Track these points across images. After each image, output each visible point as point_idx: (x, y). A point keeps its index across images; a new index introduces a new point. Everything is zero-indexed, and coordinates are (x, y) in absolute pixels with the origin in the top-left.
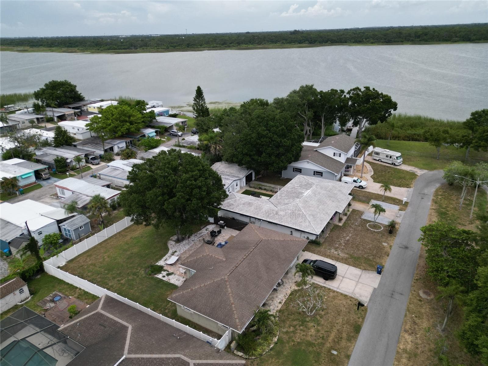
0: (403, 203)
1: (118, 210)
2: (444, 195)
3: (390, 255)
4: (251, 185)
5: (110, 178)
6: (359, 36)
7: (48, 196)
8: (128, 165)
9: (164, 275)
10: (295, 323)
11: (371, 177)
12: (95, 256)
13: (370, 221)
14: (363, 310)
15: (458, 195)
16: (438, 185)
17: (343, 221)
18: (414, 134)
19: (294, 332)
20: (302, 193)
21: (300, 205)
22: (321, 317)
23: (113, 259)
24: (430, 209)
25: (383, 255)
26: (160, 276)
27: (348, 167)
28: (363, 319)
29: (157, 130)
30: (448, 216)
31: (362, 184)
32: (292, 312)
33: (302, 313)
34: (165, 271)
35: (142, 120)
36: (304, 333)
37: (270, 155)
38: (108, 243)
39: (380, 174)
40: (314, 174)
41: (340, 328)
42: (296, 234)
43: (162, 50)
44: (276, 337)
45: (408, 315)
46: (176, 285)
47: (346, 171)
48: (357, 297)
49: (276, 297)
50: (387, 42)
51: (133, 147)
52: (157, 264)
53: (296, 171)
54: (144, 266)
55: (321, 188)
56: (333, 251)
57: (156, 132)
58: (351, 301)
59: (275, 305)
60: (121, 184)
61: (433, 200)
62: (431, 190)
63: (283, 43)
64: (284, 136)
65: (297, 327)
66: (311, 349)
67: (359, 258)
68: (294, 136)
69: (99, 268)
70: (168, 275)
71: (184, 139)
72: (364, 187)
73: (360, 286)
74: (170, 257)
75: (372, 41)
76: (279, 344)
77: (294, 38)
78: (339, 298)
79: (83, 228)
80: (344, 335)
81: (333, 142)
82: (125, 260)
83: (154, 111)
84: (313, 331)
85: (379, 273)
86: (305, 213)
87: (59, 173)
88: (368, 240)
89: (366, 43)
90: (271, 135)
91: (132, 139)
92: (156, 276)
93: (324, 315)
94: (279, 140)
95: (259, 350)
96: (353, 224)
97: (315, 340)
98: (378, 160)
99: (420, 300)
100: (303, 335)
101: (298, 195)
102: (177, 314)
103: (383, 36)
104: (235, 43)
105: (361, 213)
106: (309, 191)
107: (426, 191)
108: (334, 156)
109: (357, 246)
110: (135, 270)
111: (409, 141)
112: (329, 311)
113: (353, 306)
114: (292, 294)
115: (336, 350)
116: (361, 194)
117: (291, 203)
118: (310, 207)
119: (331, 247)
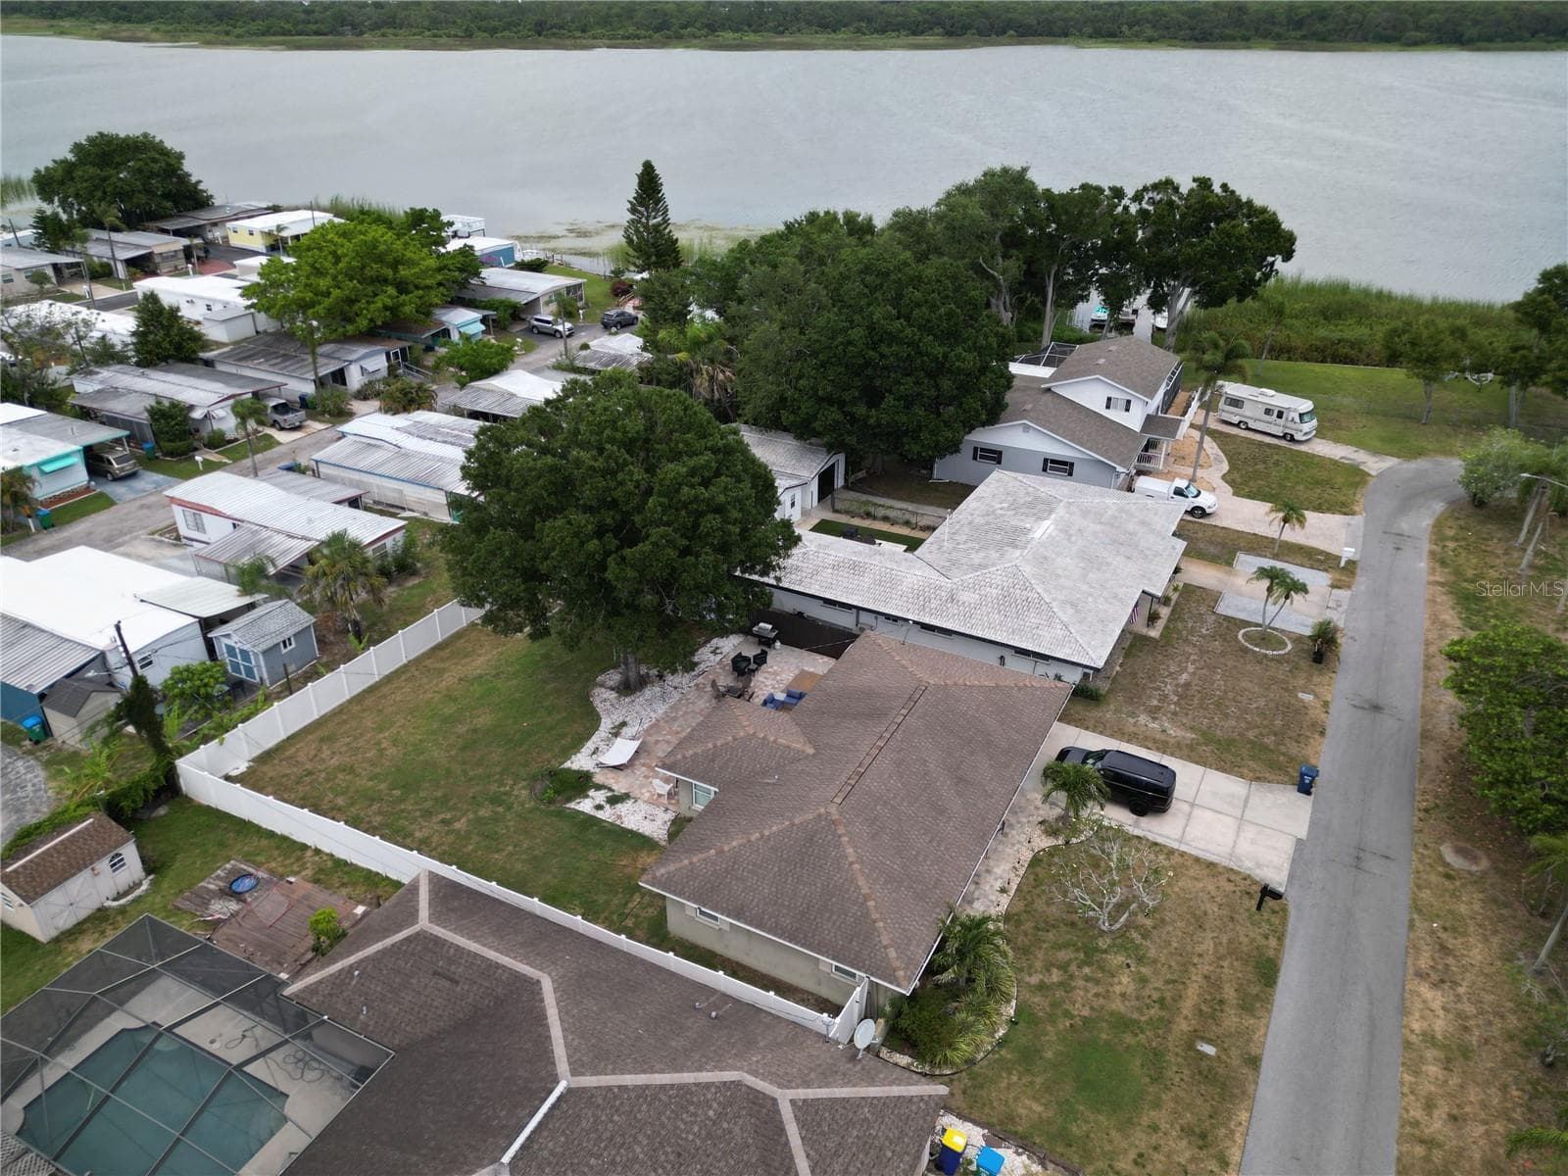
0: (1342, 564)
1: (399, 585)
2: (1464, 539)
3: (1329, 732)
4: (838, 505)
5: (356, 476)
6: (1109, 14)
7: (142, 533)
8: (413, 430)
9: (597, 802)
10: (1063, 955)
11: (1224, 478)
12: (347, 740)
13: (1247, 624)
14: (1274, 912)
15: (1508, 540)
16: (1439, 507)
17: (1160, 624)
18: (1340, 341)
19: (1065, 985)
20: (1024, 531)
21: (1028, 570)
22: (1144, 937)
24: (1430, 583)
25: (1308, 734)
26: (585, 806)
27: (1151, 445)
28: (1280, 939)
29: (487, 313)
30: (1487, 604)
31: (1201, 501)
32: (1046, 923)
33: (1081, 925)
34: (599, 787)
35: (440, 277)
36: (1100, 989)
38: (384, 697)
40: (1044, 470)
41: (1212, 968)
42: (1018, 666)
43: (451, 41)
44: (1008, 1001)
45: (1417, 924)
46: (647, 834)
47: (1141, 459)
48: (1249, 869)
49: (988, 871)
50: (1197, 40)
51: (411, 369)
52: (568, 764)
54: (523, 772)
55: (1084, 514)
56: (1143, 719)
57: (484, 320)
58: (1229, 881)
59: (986, 896)
60: (396, 495)
61: (1432, 554)
62: (1422, 521)
63: (858, 30)
64: (952, 337)
65: (1073, 968)
66: (1129, 1039)
67: (1231, 742)
70: (614, 800)
71: (585, 347)
72: (1208, 511)
73: (1249, 832)
74: (608, 742)
75: (1150, 32)
76: (1022, 1026)
77: (896, 16)
78: (1191, 873)
79: (294, 645)
80: (1229, 993)
83: (471, 247)
84: (1125, 982)
85: (1305, 789)
86: (1045, 596)
87: (166, 455)
89: (1132, 41)
91: (406, 344)
92: (572, 805)
93: (1154, 928)
95: (964, 1047)
96: (1192, 632)
97: (1139, 1010)
98: (1237, 425)
99: (1448, 876)
100: (1097, 995)
101: (1012, 537)
102: (668, 933)
103: (1185, 18)
104: (698, 25)
105: (1212, 597)
106: (1048, 523)
107: (1404, 525)
108: (1107, 407)
109: (1218, 705)
110: (494, 787)
111: (1323, 361)
112: (1168, 916)
113: (1241, 898)
114: (1035, 861)
115: (1210, 1042)
116: (1200, 535)
117: (995, 564)
118: (1059, 575)
119: (1138, 708)
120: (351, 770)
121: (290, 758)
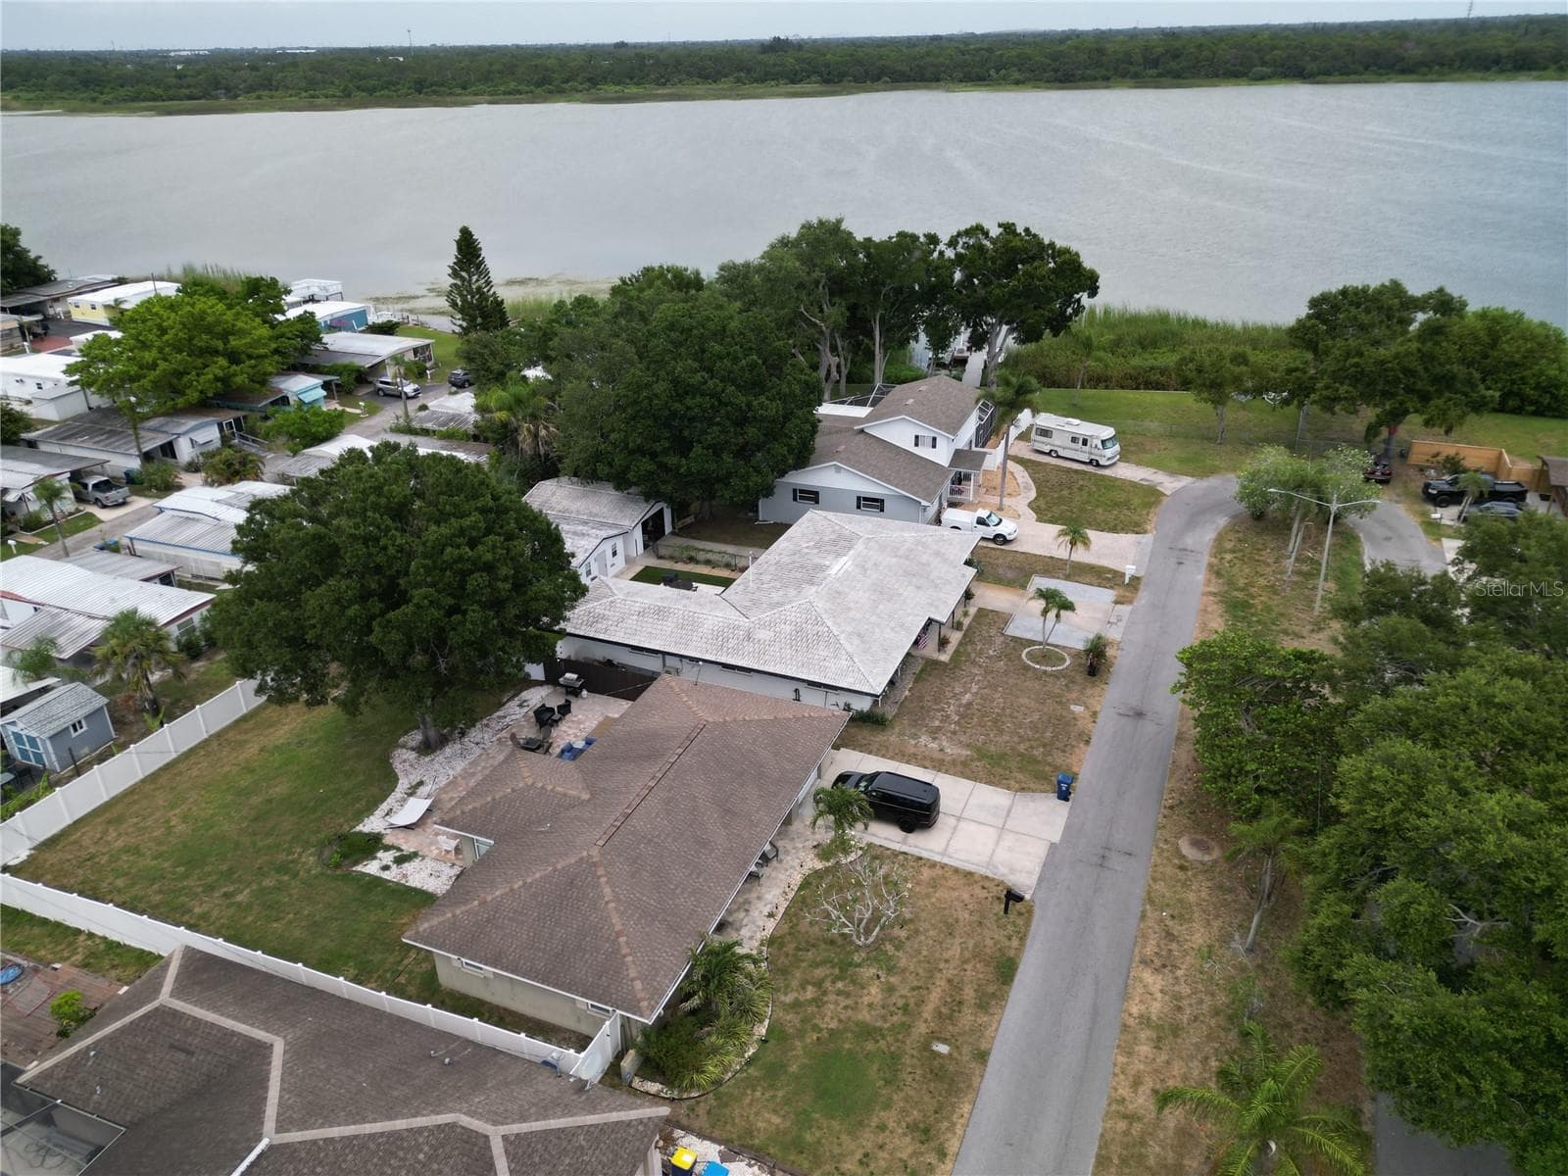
0: (1127, 581)
1: (209, 659)
2: (1241, 551)
3: (1093, 741)
4: (663, 551)
5: (172, 551)
6: (977, 59)
8: (234, 502)
9: (384, 863)
10: (819, 972)
11: (1030, 505)
12: (135, 820)
13: (1032, 643)
14: (1020, 914)
15: (1280, 549)
16: (1222, 521)
17: (951, 648)
18: (1152, 368)
19: (818, 1002)
20: (823, 568)
21: (821, 605)
22: (897, 948)
23: (200, 824)
24: (1204, 594)
25: (1074, 743)
26: (372, 868)
27: (959, 479)
28: (1023, 939)
29: (328, 378)
30: (1253, 610)
31: (1002, 529)
32: (807, 942)
33: (840, 941)
34: (387, 848)
35: (274, 346)
36: (849, 1002)
37: (717, 450)
38: (180, 774)
39: (1056, 496)
40: (859, 507)
41: (955, 972)
42: (811, 698)
43: (328, 101)
44: (761, 1022)
45: (1149, 914)
46: (430, 890)
47: (952, 492)
48: (1003, 875)
49: (759, 898)
50: (1061, 81)
51: (247, 439)
52: (360, 828)
53: (802, 498)
54: (313, 839)
55: (882, 548)
56: (924, 739)
57: (326, 386)
58: (983, 888)
59: (754, 922)
60: (213, 568)
61: (1211, 566)
62: (1203, 538)
63: (738, 80)
64: (757, 386)
65: (827, 984)
66: (870, 1046)
67: (1003, 756)
68: (789, 384)
69: (156, 858)
70: (400, 860)
71: (424, 408)
72: (1008, 538)
73: (1008, 840)
74: (403, 802)
75: (1016, 75)
76: (772, 1042)
77: (775, 65)
78: (950, 883)
79: (85, 728)
80: (969, 993)
81: (911, 401)
82: (244, 825)
83: (312, 314)
84: (874, 993)
85: (1064, 796)
86: (834, 629)
88: (1027, 701)
89: (1000, 84)
90: (716, 386)
91: (240, 414)
92: (359, 868)
93: (908, 938)
94: (741, 400)
95: (712, 1069)
96: (980, 653)
97: (884, 1019)
98: (1049, 454)
99: (1182, 868)
100: (846, 1008)
101: (811, 574)
102: (440, 985)
103: (1048, 61)
104: (579, 79)
105: (1001, 619)
106: (845, 558)
107: (1189, 541)
108: (917, 445)
109: (995, 721)
110: (282, 856)
111: (1137, 388)
112: (922, 927)
113: (992, 903)
114: (806, 884)
115: (945, 1041)
116: (1001, 561)
117: (790, 602)
118: (849, 609)
119: (920, 730)
120: (136, 850)
121: (75, 842)
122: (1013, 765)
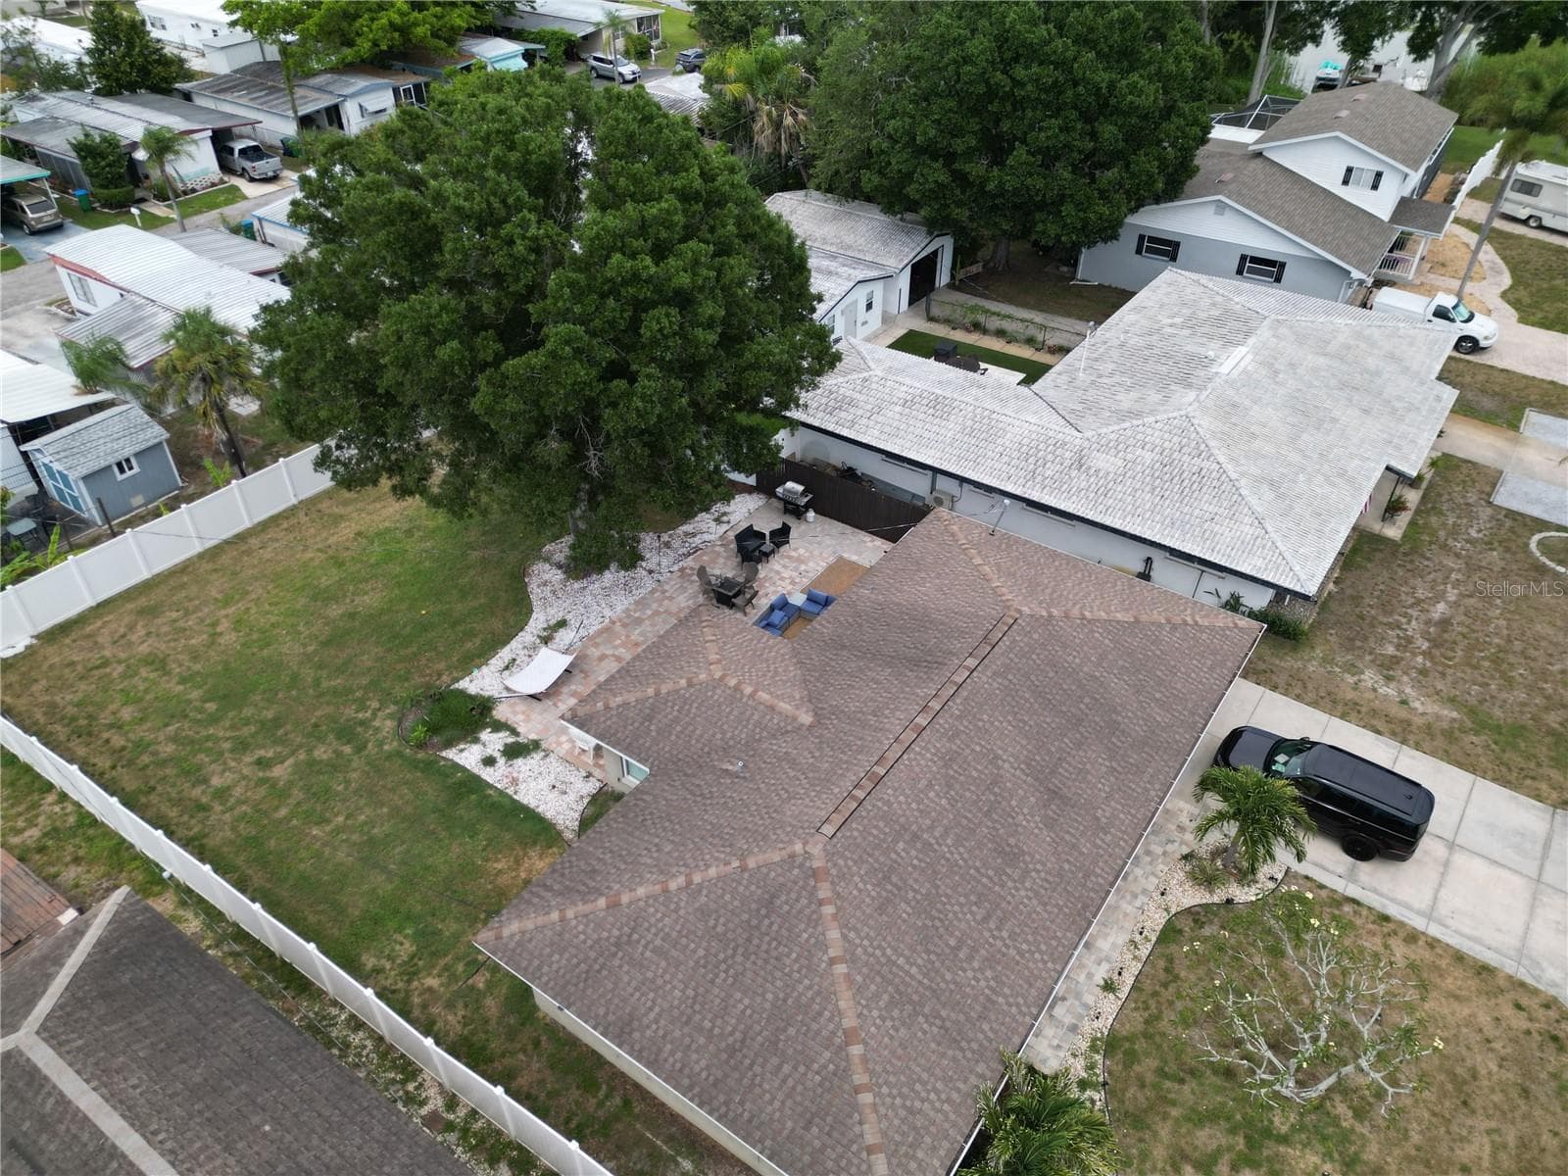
4: (935, 311)
7: (39, 304)
9: (489, 752)
11: (1504, 295)
12: (174, 615)
13: (1542, 525)
17: (1404, 518)
20: (1206, 362)
21: (1205, 423)
23: (255, 636)
26: (468, 757)
34: (498, 726)
37: (1049, 158)
39: (1545, 286)
40: (1240, 272)
42: (1166, 574)
52: (463, 684)
53: (1149, 250)
54: (396, 692)
55: (1301, 339)
56: (1370, 678)
64: (1125, 57)
67: (1519, 731)
68: (1178, 60)
69: (183, 681)
70: (514, 751)
72: (1483, 343)
74: (532, 650)
79: (136, 469)
81: (1344, 113)
82: (311, 649)
86: (1229, 467)
87: (104, 206)
88: (1550, 631)
90: (1066, 48)
92: (451, 754)
94: (1102, 77)
96: (1454, 532)
98: (1525, 222)
101: (1188, 371)
105: (1487, 478)
106: (1243, 350)
108: (1346, 182)
109: (1496, 661)
110: (350, 712)
116: (1468, 378)
117: (1152, 412)
118: (1253, 436)
119: (1360, 657)
120: (158, 663)
121: (88, 636)
122: (1542, 752)
